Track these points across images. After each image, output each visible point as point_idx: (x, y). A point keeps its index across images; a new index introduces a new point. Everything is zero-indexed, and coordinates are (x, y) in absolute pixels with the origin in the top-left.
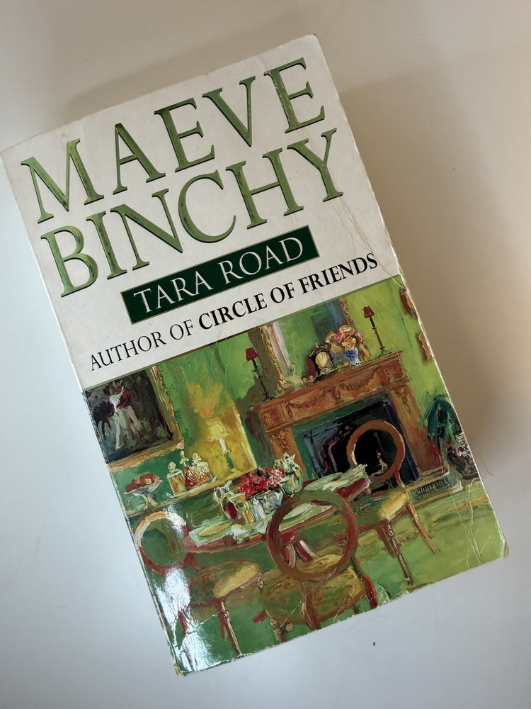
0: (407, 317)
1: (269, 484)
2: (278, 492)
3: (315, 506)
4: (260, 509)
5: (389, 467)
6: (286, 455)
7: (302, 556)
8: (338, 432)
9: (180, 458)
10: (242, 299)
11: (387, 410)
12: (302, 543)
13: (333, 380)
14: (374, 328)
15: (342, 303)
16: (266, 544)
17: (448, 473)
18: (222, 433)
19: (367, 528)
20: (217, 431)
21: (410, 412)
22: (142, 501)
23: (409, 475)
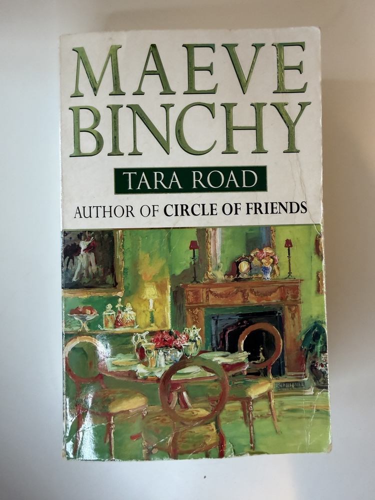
0: (315, 257)
1: (175, 343)
2: (180, 351)
3: (203, 370)
4: (162, 360)
5: (265, 360)
6: (194, 326)
7: (181, 403)
8: (237, 323)
9: (117, 303)
10: (201, 203)
11: (278, 319)
12: (185, 394)
13: (247, 284)
14: (289, 257)
15: (272, 230)
16: (158, 386)
17: (306, 379)
18: (154, 295)
19: (235, 399)
20: (150, 292)
21: (294, 326)
22: (79, 325)
23: (278, 371)
